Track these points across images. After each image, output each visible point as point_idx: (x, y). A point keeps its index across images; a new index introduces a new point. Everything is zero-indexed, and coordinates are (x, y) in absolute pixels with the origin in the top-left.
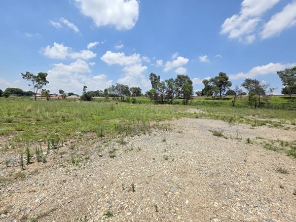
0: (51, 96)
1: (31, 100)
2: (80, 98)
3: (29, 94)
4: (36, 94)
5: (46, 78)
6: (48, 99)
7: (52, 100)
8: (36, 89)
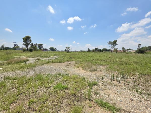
0: (118, 51)
1: (110, 53)
2: (135, 52)
3: (109, 50)
4: (112, 50)
5: (117, 42)
6: (116, 53)
7: (118, 53)
8: (112, 48)
